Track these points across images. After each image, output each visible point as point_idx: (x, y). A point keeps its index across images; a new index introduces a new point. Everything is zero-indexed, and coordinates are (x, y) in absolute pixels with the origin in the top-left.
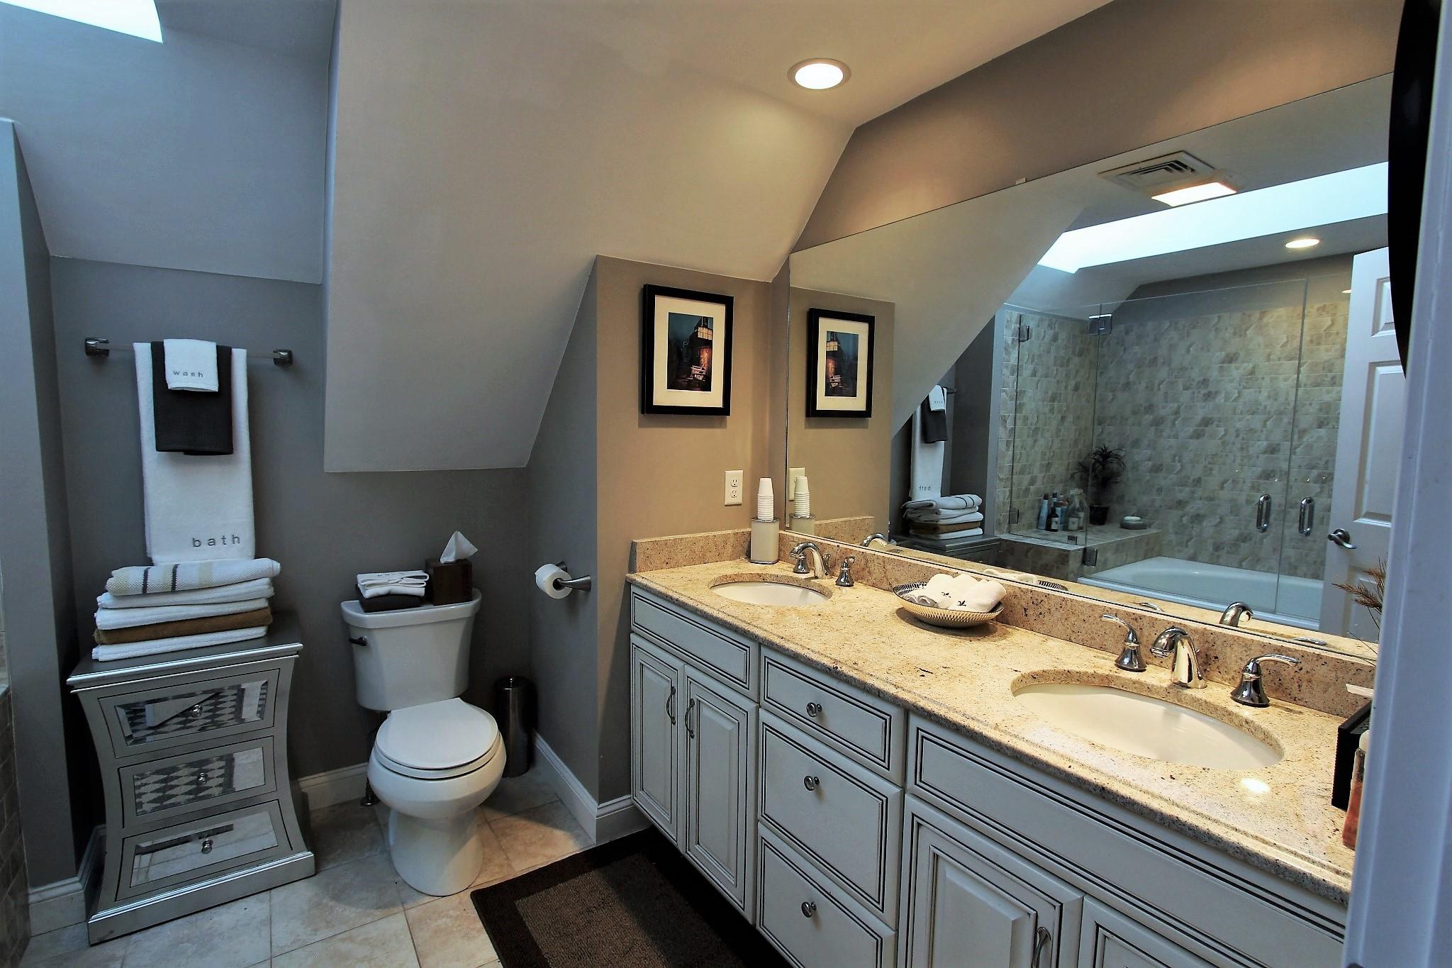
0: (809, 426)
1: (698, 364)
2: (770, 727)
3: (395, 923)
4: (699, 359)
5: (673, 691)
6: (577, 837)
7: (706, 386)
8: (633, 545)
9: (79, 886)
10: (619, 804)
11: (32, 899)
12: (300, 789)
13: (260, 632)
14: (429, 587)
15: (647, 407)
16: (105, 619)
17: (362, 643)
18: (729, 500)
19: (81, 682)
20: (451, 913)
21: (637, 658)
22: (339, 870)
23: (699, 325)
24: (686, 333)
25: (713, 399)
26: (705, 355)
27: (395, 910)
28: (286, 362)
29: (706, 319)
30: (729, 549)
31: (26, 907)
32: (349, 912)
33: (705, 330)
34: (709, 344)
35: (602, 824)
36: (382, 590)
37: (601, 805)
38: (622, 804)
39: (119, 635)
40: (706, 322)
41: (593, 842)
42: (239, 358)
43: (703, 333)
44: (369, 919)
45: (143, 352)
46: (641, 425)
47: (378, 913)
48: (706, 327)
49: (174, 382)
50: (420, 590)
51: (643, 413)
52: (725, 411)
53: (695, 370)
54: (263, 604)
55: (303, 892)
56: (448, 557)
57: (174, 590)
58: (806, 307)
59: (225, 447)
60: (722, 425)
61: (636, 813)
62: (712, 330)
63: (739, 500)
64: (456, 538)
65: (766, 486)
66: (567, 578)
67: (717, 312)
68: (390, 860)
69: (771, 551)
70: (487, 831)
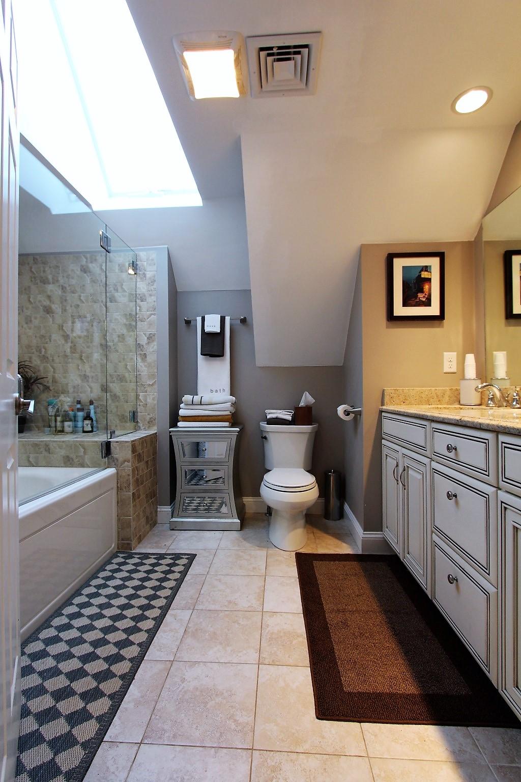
0: (508, 325)
1: (422, 291)
2: (436, 470)
3: (262, 553)
4: (423, 289)
5: (397, 466)
6: (353, 549)
7: (428, 303)
8: (383, 391)
9: (170, 510)
10: (374, 535)
11: (158, 509)
12: (243, 501)
13: (227, 424)
14: (294, 417)
15: (391, 318)
16: (182, 412)
17: (265, 438)
18: (446, 369)
19: (173, 431)
20: (285, 557)
21: (385, 451)
22: (248, 532)
23: (422, 270)
24: (414, 275)
25: (434, 310)
26: (426, 287)
27: (264, 549)
28: (244, 321)
29: (426, 267)
30: (447, 398)
31: (156, 511)
32: (247, 545)
33: (426, 273)
34: (429, 280)
35: (365, 542)
36: (274, 416)
37: (365, 533)
38: (377, 536)
39: (187, 419)
40: (426, 269)
41: (360, 552)
42: (228, 319)
43: (424, 275)
44: (253, 549)
45: (199, 319)
46: (387, 327)
47: (257, 548)
48: (427, 271)
49: (207, 329)
50: (289, 418)
51: (388, 321)
52: (441, 317)
53: (420, 295)
54: (228, 413)
55: (235, 535)
56: (302, 404)
57: (201, 404)
58: (502, 251)
59: (221, 355)
60: (441, 326)
61: (385, 543)
62: (431, 272)
63: (454, 369)
64: (306, 395)
65: (470, 359)
66: (350, 409)
67: (434, 262)
68: (268, 533)
69: (475, 398)
70: (311, 535)
